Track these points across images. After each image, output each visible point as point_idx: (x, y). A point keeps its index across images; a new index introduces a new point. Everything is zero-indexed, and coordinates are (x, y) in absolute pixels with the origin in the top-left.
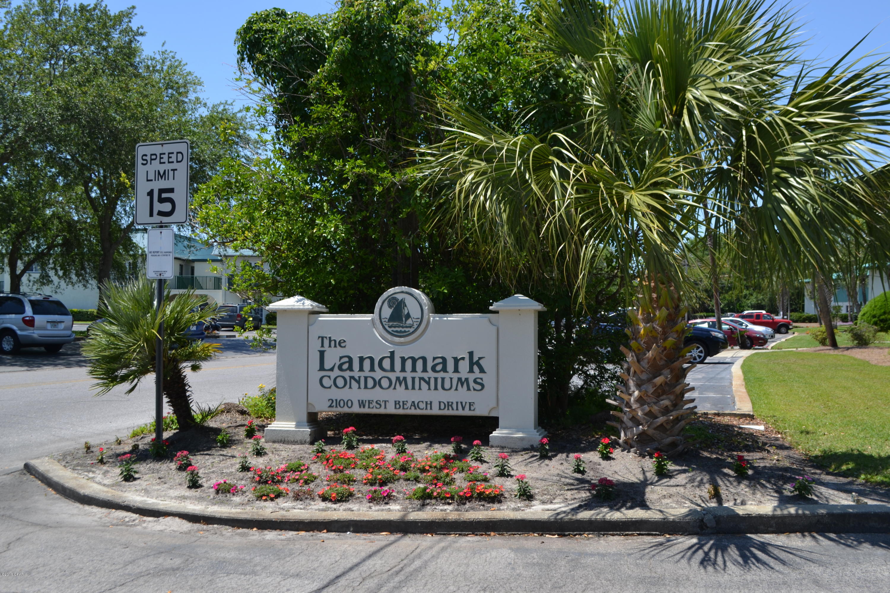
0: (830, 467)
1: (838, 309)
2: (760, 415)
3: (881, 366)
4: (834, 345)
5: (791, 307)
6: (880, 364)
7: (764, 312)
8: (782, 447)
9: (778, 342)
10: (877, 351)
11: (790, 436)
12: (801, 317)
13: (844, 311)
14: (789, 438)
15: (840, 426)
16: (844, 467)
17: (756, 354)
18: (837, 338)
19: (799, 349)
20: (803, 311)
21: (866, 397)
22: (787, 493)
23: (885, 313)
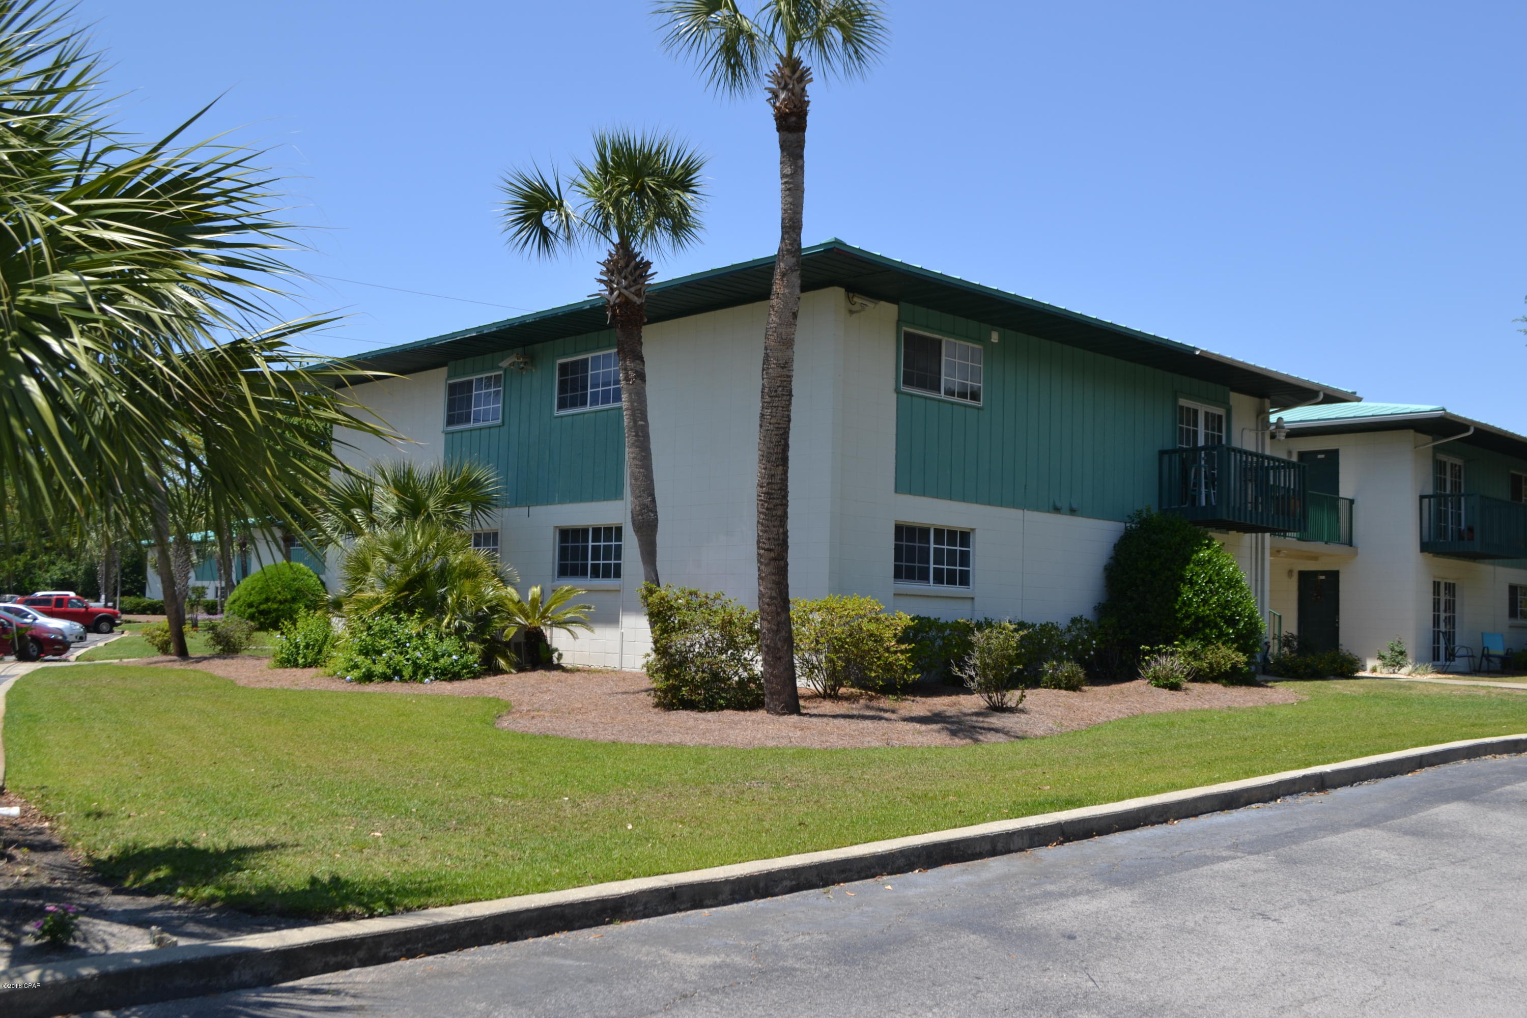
0: (125, 878)
1: (201, 592)
2: (17, 787)
3: (253, 689)
4: (183, 653)
5: (123, 586)
6: (252, 686)
7: (72, 594)
8: (47, 847)
9: (91, 647)
10: (251, 662)
11: (66, 823)
12: (138, 604)
13: (210, 596)
14: (63, 828)
15: (161, 798)
16: (151, 877)
17: (43, 669)
18: (188, 640)
19: (125, 660)
20: (144, 594)
21: (216, 742)
22: (28, 941)
23: (267, 600)
